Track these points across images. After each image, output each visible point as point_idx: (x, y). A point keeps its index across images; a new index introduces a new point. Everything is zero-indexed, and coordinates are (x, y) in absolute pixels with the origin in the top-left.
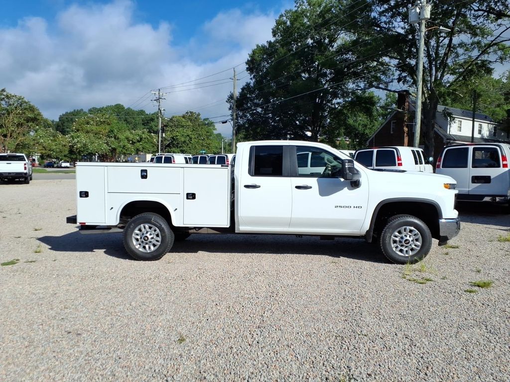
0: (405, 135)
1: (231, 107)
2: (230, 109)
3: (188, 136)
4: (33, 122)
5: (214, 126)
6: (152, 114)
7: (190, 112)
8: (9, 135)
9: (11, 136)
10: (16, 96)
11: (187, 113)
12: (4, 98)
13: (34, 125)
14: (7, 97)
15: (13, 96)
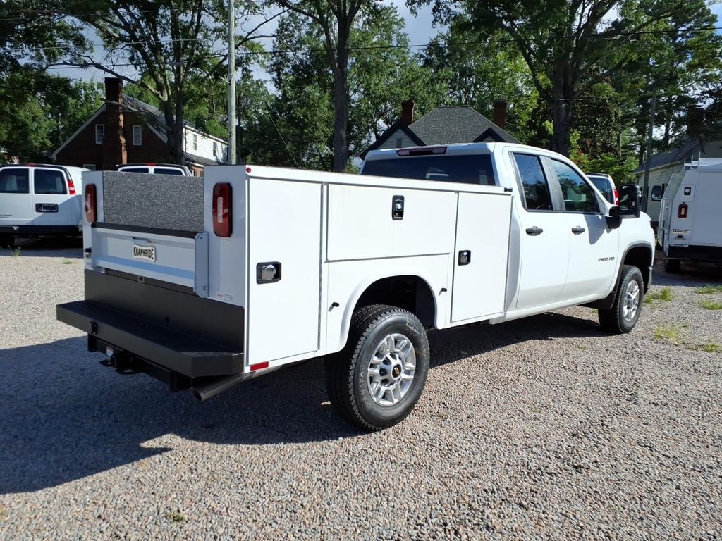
0: (123, 148)
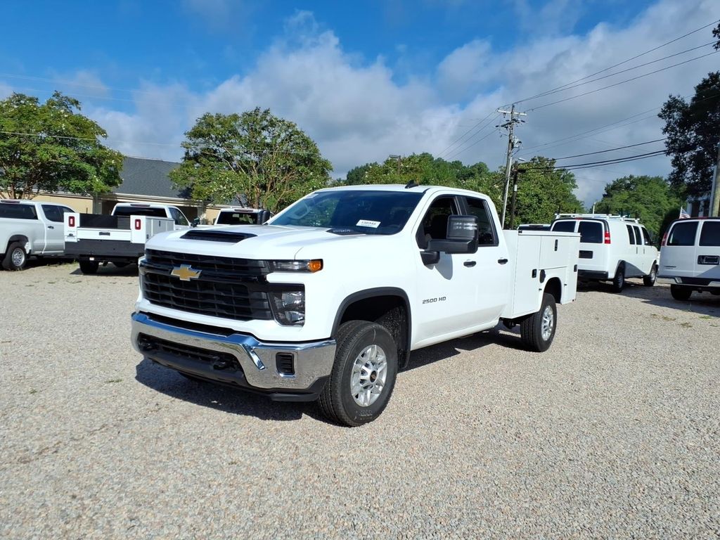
1: (668, 125)
2: (665, 130)
3: (537, 195)
4: (306, 165)
5: (573, 181)
6: (473, 167)
7: (539, 158)
8: (269, 186)
9: (272, 187)
10: (283, 121)
11: (533, 160)
12: (266, 126)
13: (306, 169)
14: (272, 124)
15: (280, 121)
